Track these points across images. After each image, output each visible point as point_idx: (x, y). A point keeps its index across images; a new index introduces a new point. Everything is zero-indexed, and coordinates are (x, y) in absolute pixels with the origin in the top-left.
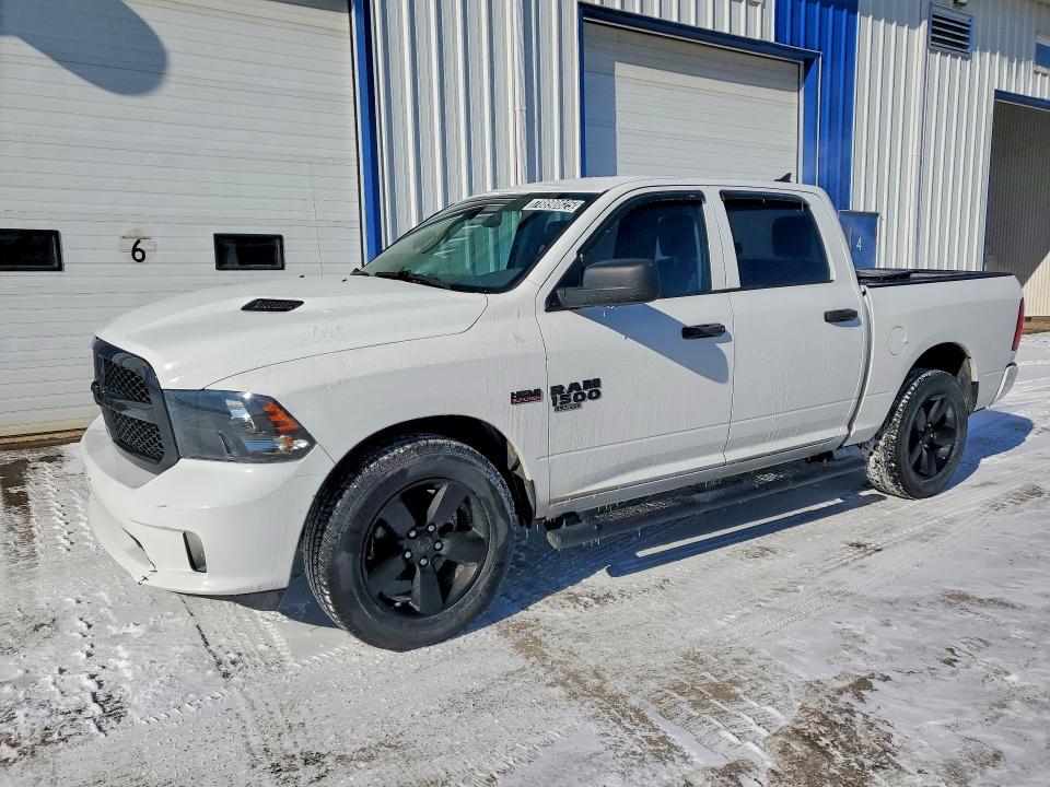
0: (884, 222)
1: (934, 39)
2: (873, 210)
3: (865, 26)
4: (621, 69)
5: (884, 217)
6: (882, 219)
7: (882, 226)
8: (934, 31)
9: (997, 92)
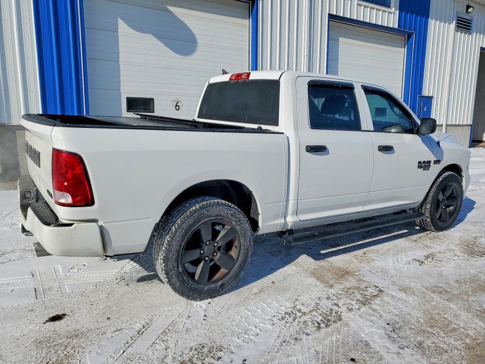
0: (435, 100)
1: (458, 26)
2: (431, 95)
3: (432, 23)
4: (341, 39)
5: (435, 98)
6: (434, 99)
7: (434, 102)
8: (458, 23)
9: (481, 48)
